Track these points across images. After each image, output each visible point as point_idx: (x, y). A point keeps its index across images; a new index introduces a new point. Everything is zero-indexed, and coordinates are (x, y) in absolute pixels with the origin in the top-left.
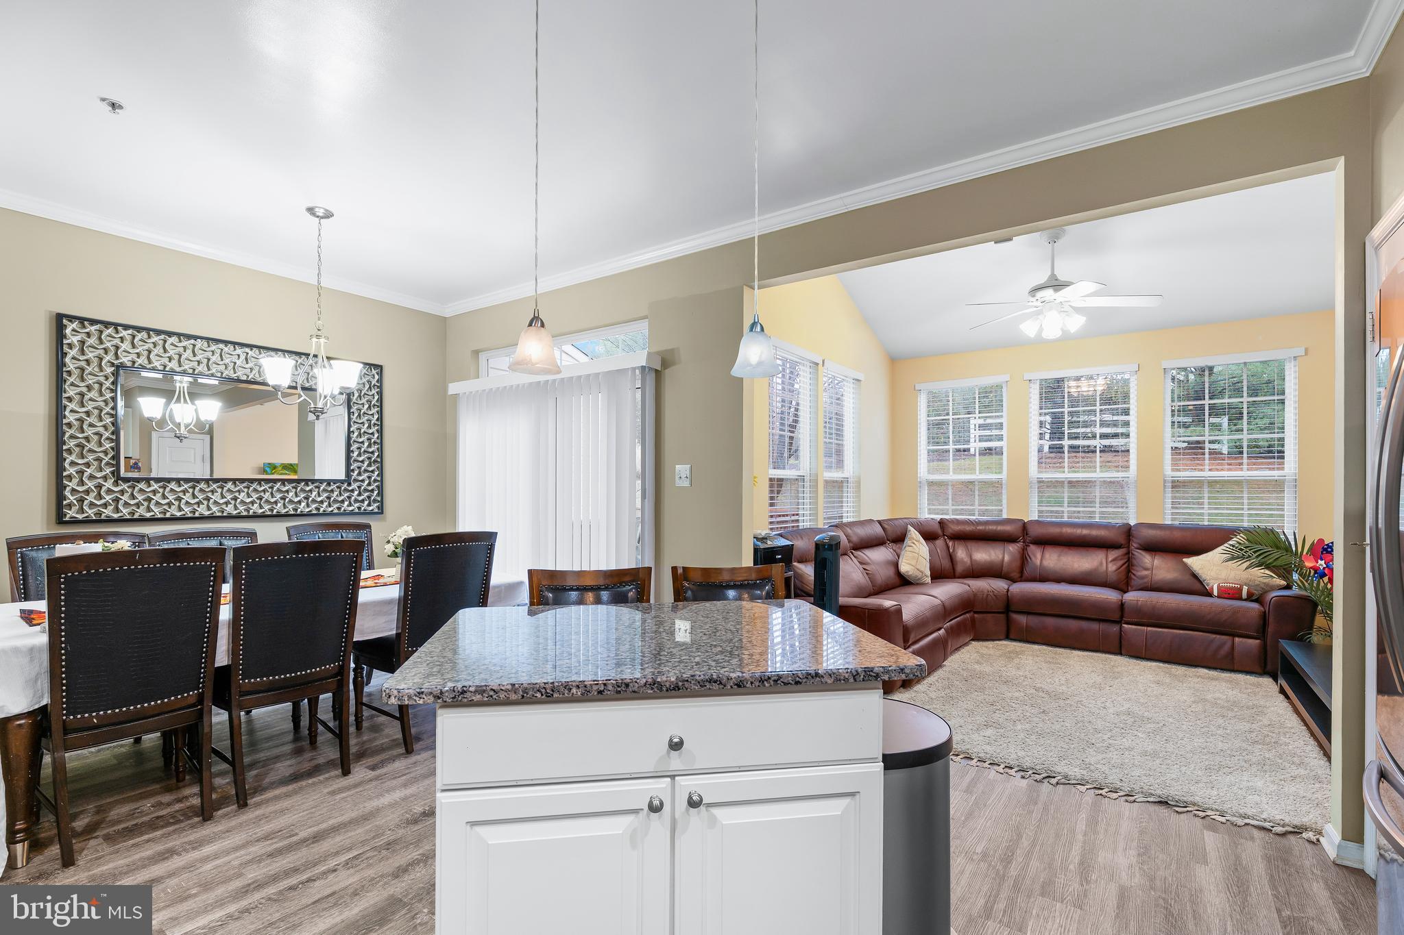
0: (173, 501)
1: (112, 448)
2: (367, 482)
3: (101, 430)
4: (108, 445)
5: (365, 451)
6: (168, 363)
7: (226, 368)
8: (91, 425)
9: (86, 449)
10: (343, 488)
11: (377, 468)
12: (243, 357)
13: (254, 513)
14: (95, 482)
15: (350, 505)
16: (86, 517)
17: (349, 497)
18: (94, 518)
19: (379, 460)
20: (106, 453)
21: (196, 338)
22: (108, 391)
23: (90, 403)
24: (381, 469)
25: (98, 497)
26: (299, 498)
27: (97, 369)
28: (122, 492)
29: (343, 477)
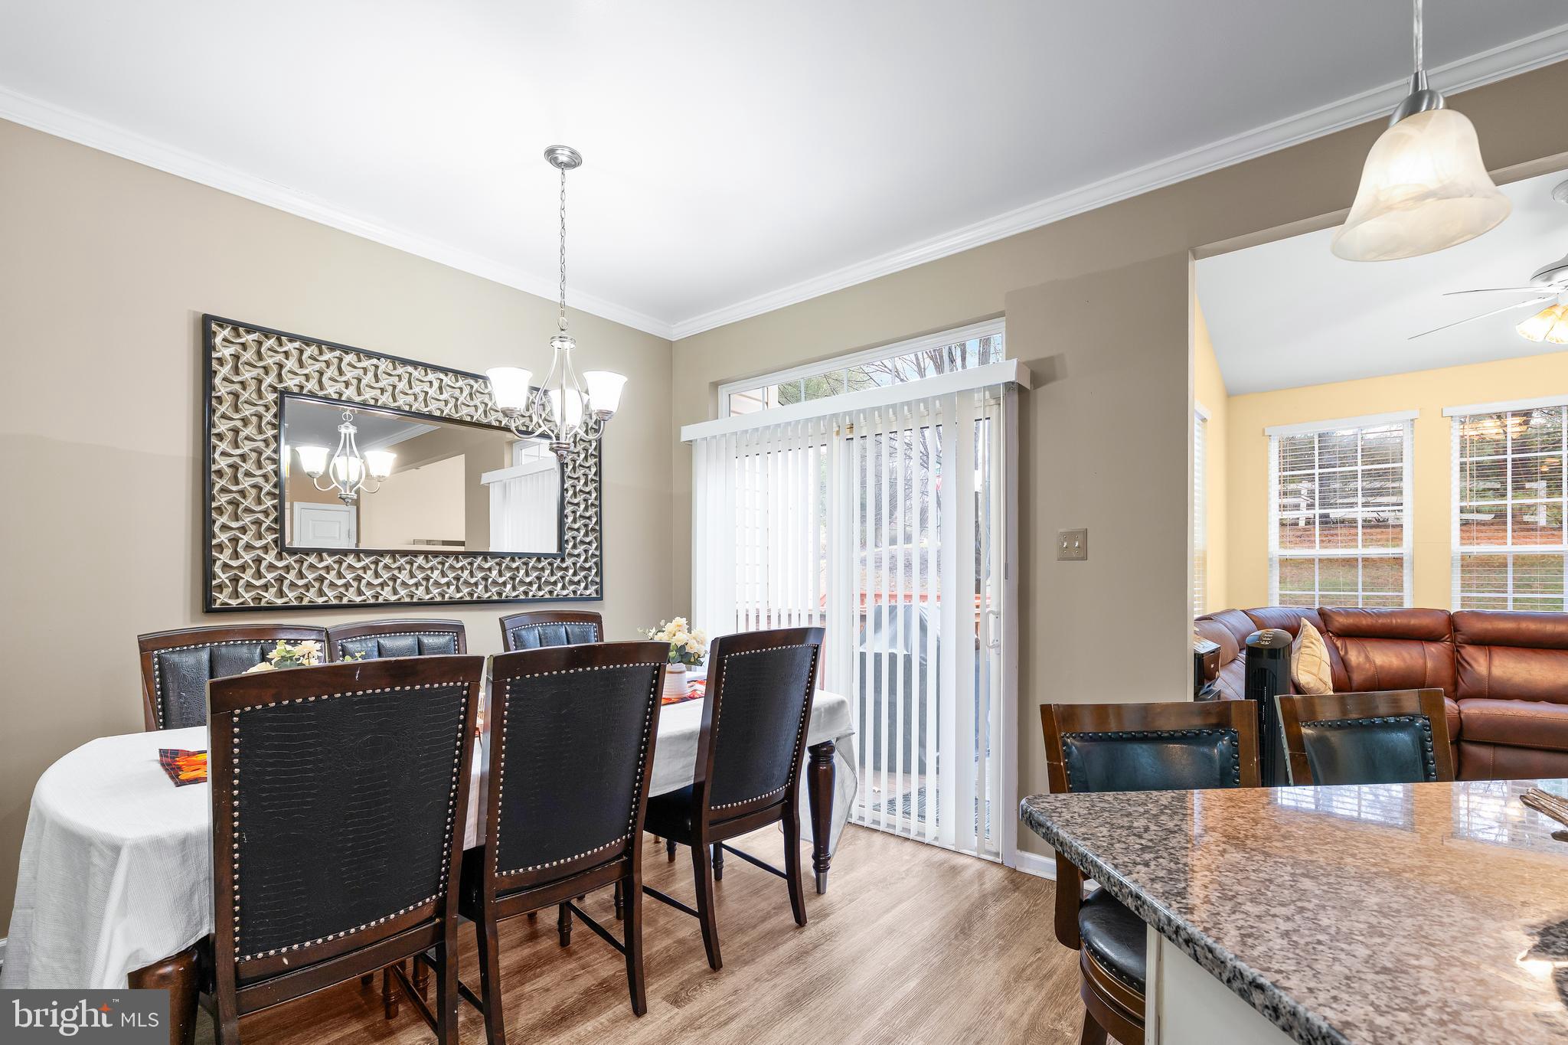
0: (351, 581)
1: (275, 507)
2: (583, 558)
3: (260, 481)
4: (269, 503)
5: (581, 516)
6: (345, 390)
7: (416, 399)
8: (248, 474)
9: (242, 507)
10: (555, 565)
11: (595, 538)
12: (436, 384)
13: (451, 598)
14: (253, 554)
15: (564, 587)
16: (242, 603)
17: (563, 578)
18: (252, 605)
19: (598, 528)
20: (266, 513)
21: (379, 356)
22: (269, 427)
23: (246, 442)
24: (600, 540)
25: (257, 576)
26: (504, 579)
27: (254, 396)
28: (287, 568)
29: (554, 550)
